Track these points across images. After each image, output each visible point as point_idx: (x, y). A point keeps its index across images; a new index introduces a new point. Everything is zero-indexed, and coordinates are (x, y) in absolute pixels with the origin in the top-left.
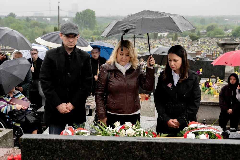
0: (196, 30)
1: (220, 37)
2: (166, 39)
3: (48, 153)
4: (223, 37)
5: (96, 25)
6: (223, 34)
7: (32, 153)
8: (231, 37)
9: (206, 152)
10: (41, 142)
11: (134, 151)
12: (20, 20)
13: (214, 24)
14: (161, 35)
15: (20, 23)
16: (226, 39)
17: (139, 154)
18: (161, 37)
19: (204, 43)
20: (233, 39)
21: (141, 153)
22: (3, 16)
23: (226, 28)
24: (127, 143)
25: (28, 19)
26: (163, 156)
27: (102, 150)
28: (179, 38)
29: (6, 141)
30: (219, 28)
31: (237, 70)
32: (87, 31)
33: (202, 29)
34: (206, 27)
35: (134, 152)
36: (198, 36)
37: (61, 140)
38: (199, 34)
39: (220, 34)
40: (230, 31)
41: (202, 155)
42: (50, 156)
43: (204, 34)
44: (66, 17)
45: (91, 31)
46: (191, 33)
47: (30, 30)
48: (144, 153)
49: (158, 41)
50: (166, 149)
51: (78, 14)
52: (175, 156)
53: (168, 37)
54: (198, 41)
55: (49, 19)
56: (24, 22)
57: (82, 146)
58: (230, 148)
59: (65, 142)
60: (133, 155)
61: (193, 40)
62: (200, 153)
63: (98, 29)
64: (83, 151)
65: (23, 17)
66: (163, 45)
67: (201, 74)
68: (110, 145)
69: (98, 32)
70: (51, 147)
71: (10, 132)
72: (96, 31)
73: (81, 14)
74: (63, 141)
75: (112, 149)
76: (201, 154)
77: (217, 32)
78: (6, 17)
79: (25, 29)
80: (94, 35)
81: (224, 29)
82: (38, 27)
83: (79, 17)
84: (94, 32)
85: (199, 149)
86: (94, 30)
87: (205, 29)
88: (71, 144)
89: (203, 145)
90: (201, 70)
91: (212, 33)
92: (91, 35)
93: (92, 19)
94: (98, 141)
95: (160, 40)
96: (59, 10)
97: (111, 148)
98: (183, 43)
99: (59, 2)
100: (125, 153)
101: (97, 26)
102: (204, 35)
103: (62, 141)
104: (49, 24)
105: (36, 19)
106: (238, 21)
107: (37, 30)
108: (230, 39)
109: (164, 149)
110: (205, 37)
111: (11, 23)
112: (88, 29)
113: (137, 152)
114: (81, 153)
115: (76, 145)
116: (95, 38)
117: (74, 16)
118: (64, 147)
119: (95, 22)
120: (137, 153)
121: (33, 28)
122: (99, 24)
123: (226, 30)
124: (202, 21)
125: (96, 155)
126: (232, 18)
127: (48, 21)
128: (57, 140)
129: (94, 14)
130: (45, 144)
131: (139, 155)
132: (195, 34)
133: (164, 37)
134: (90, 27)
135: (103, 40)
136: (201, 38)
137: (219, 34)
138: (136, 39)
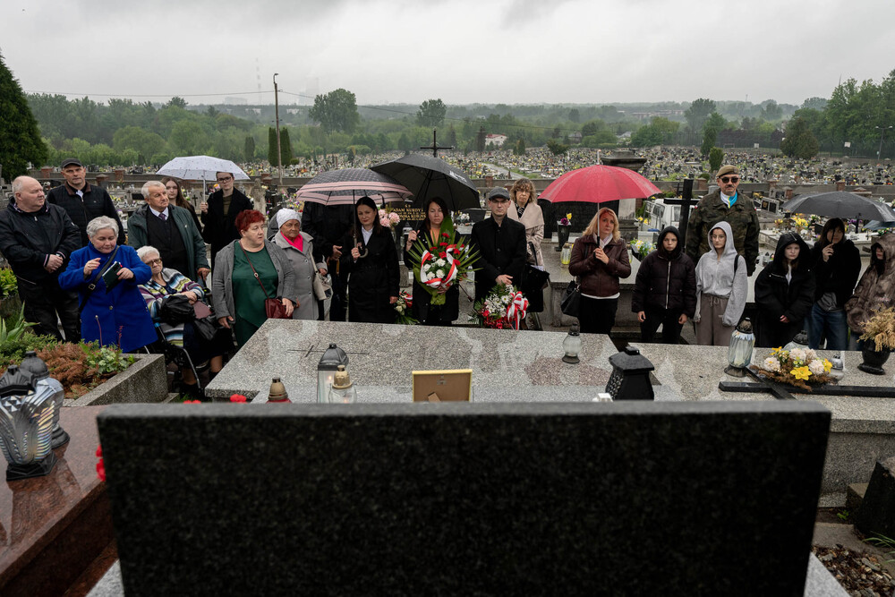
0: (562, 133)
1: (608, 148)
2: (502, 151)
3: (172, 452)
4: (615, 147)
5: (358, 122)
6: (614, 140)
7: (132, 454)
8: (630, 145)
9: (567, 434)
10: (150, 425)
11: (391, 438)
12: (195, 112)
13: (596, 119)
14: (491, 143)
15: (195, 120)
16: (620, 150)
17: (405, 444)
18: (492, 148)
19: (578, 158)
20: (634, 151)
21: (409, 443)
22: (158, 104)
23: (620, 128)
24: (374, 419)
25: (212, 110)
26: (464, 448)
27: (312, 438)
28: (527, 149)
29: (149, 381)
30: (607, 128)
31: (641, 212)
32: (339, 135)
33: (573, 130)
34: (581, 126)
35: (393, 442)
36: (565, 146)
37: (204, 418)
38: (567, 141)
39: (609, 141)
40: (628, 134)
41: (558, 442)
42: (179, 460)
43: (577, 140)
44: (294, 107)
45: (348, 136)
46: (550, 138)
47: (218, 133)
48: (417, 442)
49: (485, 156)
50: (471, 432)
51: (318, 99)
52: (494, 448)
53: (505, 147)
54: (566, 155)
55: (259, 111)
56: (204, 116)
57: (259, 430)
58: (626, 424)
59: (214, 424)
60: (390, 449)
61: (556, 153)
62: (553, 437)
63: (361, 131)
64: (262, 445)
65: (202, 106)
66: (496, 164)
67: (569, 224)
68: (331, 426)
69: (362, 137)
70: (179, 436)
71: (156, 362)
72: (358, 136)
73: (325, 99)
74: (210, 422)
75: (337, 436)
76: (555, 440)
77: (603, 136)
78: (163, 106)
79: (207, 132)
80: (354, 144)
81: (616, 130)
82: (234, 128)
83: (322, 105)
84: (355, 138)
85: (551, 429)
86: (354, 135)
87: (579, 131)
88: (229, 428)
89: (559, 420)
90: (569, 216)
91: (593, 138)
92: (348, 145)
93: (348, 109)
94: (298, 418)
95: (490, 154)
96: (276, 91)
97: (334, 433)
98: (536, 158)
99: (276, 74)
100: (368, 446)
101: (361, 126)
102: (577, 143)
103: (207, 421)
104: (258, 121)
105: (229, 110)
106: (643, 115)
107: (234, 133)
108: (627, 150)
109: (464, 432)
110: (580, 146)
111: (176, 119)
112: (342, 131)
113: (400, 440)
114: (258, 450)
115: (244, 430)
116: (357, 151)
117: (312, 103)
118: (213, 436)
119: (355, 116)
120: (400, 443)
121: (223, 130)
122: (364, 120)
123: (620, 132)
124: (574, 113)
125: (296, 452)
126: (631, 109)
127: (257, 114)
128: (193, 419)
129: (354, 100)
130: (163, 430)
131: (403, 447)
132: (560, 142)
133: (497, 148)
134: (344, 128)
135: (373, 154)
136: (572, 150)
137: (605, 141)
138: (438, 152)
